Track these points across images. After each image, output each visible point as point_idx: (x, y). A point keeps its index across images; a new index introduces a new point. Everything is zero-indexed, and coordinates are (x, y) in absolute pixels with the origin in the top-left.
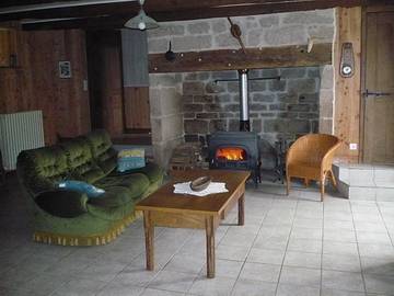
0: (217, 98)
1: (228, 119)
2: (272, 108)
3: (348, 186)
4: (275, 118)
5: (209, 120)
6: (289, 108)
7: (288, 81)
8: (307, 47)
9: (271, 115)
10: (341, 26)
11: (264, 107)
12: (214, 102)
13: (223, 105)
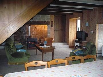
0: (22, 31)
1: (25, 36)
2: (34, 33)
3: (55, 46)
4: (35, 35)
5: (20, 36)
6: (38, 33)
7: (37, 27)
8: (45, 21)
9: (34, 34)
10: (51, 18)
11: (33, 33)
12: (21, 32)
13: (24, 32)
